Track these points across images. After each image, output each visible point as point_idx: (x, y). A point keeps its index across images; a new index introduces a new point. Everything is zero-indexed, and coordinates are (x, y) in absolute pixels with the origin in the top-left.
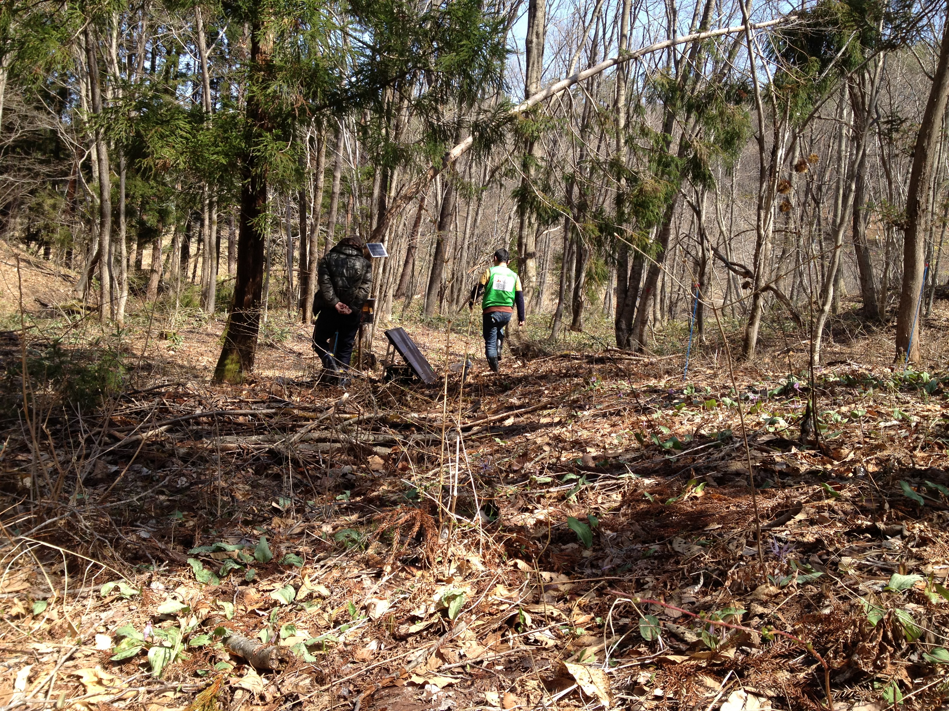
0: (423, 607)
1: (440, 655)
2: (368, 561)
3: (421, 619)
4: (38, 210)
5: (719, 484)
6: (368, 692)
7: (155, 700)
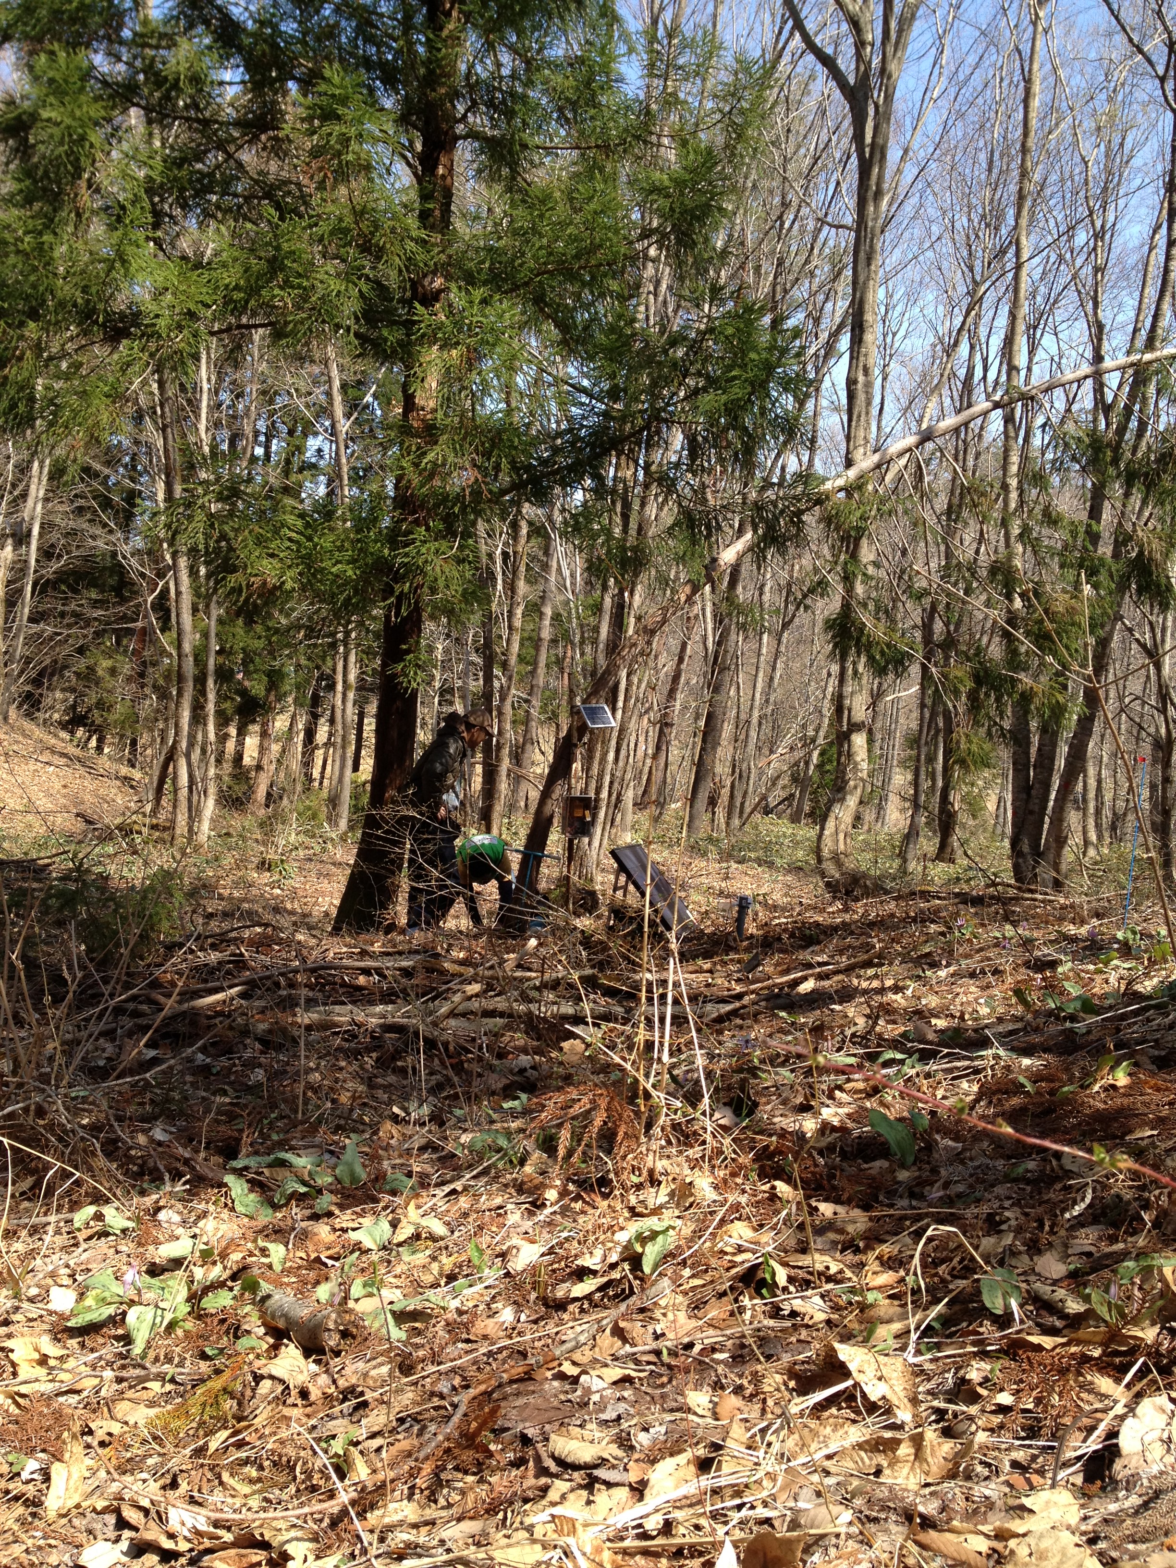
0: (598, 1253)
1: (619, 1333)
2: (523, 1183)
3: (594, 1273)
4: (89, 676)
5: (1160, 1068)
6: (483, 1387)
7: (130, 1394)
